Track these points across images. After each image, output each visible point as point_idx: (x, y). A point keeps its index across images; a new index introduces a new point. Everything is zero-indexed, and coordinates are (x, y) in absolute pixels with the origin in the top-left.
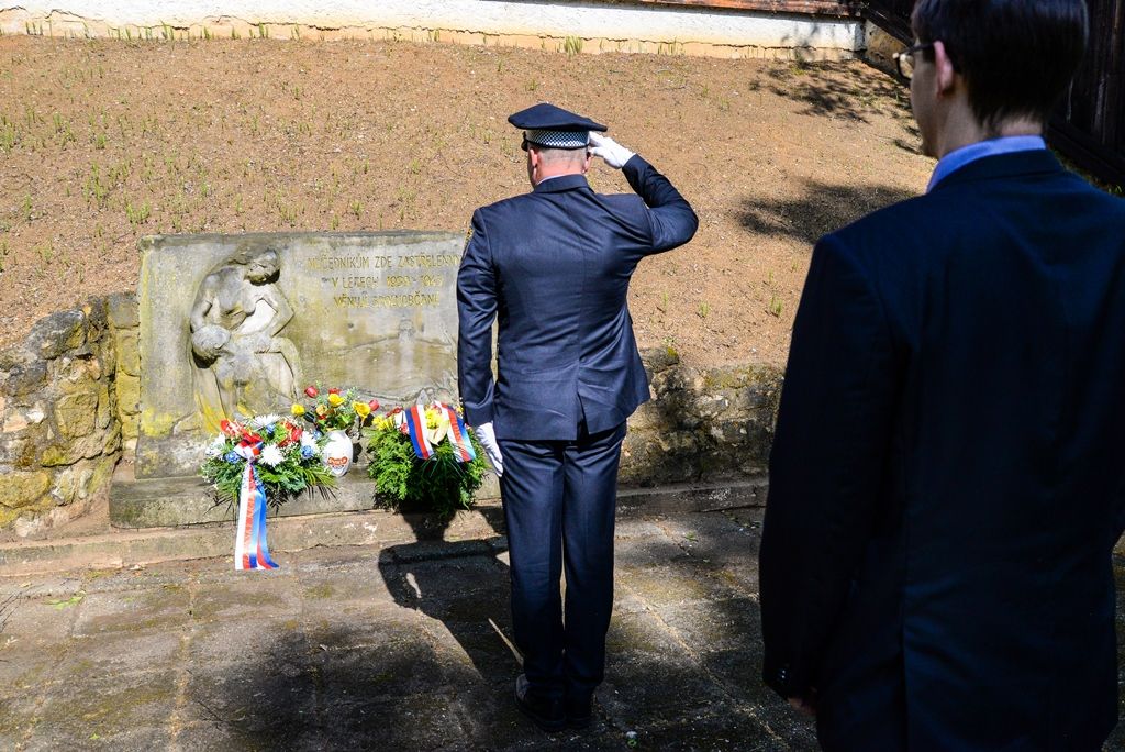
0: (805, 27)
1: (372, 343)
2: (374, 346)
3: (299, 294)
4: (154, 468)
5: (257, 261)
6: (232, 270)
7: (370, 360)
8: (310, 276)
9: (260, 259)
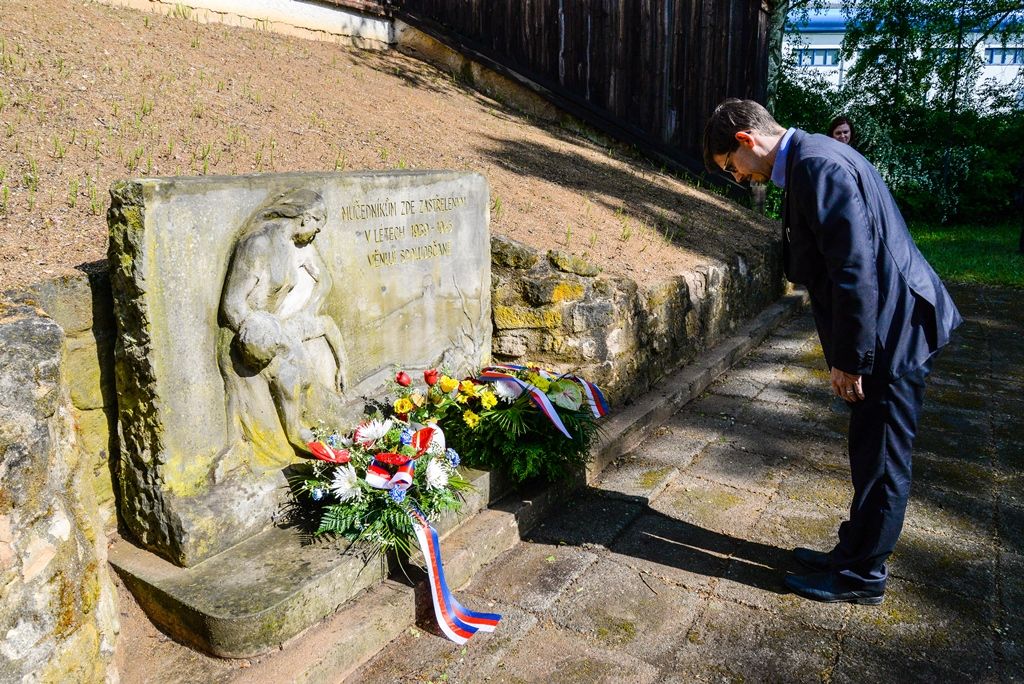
0: (356, 20)
1: (402, 307)
2: (405, 311)
3: (336, 255)
4: (212, 541)
5: (311, 212)
6: (278, 227)
7: (402, 328)
8: (345, 230)
9: (314, 209)
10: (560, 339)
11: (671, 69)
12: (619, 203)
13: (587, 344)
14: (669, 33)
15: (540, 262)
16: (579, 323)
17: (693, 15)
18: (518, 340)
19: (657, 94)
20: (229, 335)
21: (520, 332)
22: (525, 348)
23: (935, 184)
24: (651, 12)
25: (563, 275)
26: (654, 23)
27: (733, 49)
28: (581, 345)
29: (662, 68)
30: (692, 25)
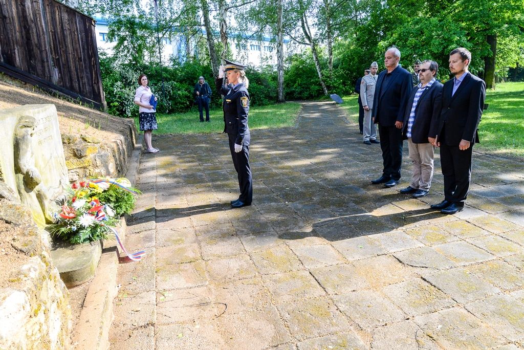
1: (48, 163)
6: (28, 131)
7: (50, 172)
10: (92, 170)
11: (51, 48)
12: (64, 114)
13: (103, 170)
14: (46, 30)
15: (78, 140)
16: (99, 163)
17: (58, 23)
18: (74, 174)
19: (45, 60)
20: (21, 176)
21: (75, 170)
22: (78, 176)
23: (161, 97)
24: (34, 19)
25: (89, 144)
26: (36, 25)
27: (82, 41)
28: (100, 171)
29: (45, 47)
30: (59, 29)
